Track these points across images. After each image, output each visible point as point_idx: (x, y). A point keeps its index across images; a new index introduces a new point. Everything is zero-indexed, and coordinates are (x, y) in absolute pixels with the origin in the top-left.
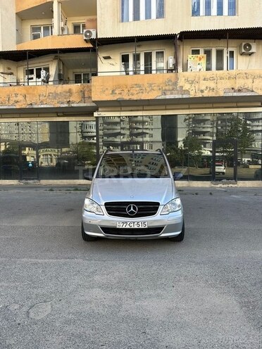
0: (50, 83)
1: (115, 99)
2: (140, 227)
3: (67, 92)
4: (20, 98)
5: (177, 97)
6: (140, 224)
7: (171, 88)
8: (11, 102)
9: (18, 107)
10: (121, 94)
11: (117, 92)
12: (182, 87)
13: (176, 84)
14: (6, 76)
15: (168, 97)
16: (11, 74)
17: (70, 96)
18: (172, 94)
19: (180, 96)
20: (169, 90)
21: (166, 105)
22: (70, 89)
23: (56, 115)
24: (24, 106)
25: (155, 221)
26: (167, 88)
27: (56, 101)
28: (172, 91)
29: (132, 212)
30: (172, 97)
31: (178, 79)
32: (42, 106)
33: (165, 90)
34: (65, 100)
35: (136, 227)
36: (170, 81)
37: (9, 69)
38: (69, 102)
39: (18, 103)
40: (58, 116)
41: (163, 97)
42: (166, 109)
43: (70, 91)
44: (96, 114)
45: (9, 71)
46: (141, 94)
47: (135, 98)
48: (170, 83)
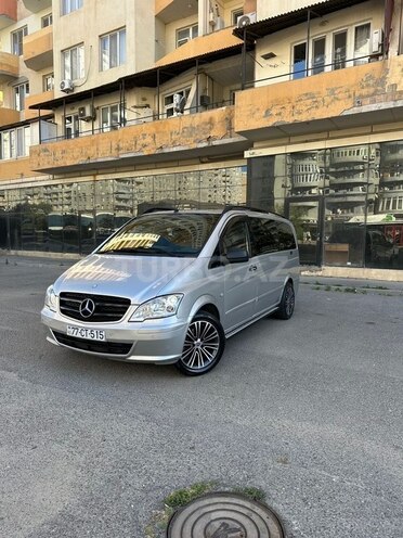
0: (186, 113)
1: (270, 124)
2: (95, 338)
3: (206, 124)
4: (149, 140)
5: (384, 106)
6: (95, 332)
7: (372, 90)
8: (139, 147)
9: (146, 153)
10: (280, 114)
11: (274, 112)
12: (395, 86)
13: (382, 81)
14: (140, 110)
15: (365, 109)
16: (148, 106)
17: (211, 129)
18: (374, 102)
19: (391, 105)
20: (368, 96)
21: (372, 124)
22: (211, 119)
23: (198, 161)
24: (152, 152)
25: (117, 331)
26: (364, 92)
27: (192, 139)
28: (373, 97)
29: (86, 313)
30: (374, 107)
31: (387, 71)
32: (175, 149)
33: (361, 96)
34: (204, 137)
35: (89, 337)
36: (371, 77)
37: (144, 99)
38: (209, 139)
39: (147, 148)
40: (203, 163)
41: (356, 110)
42: (372, 133)
43: (211, 122)
44: (247, 154)
45: (144, 103)
46: (313, 110)
47: (304, 118)
48: (371, 82)
